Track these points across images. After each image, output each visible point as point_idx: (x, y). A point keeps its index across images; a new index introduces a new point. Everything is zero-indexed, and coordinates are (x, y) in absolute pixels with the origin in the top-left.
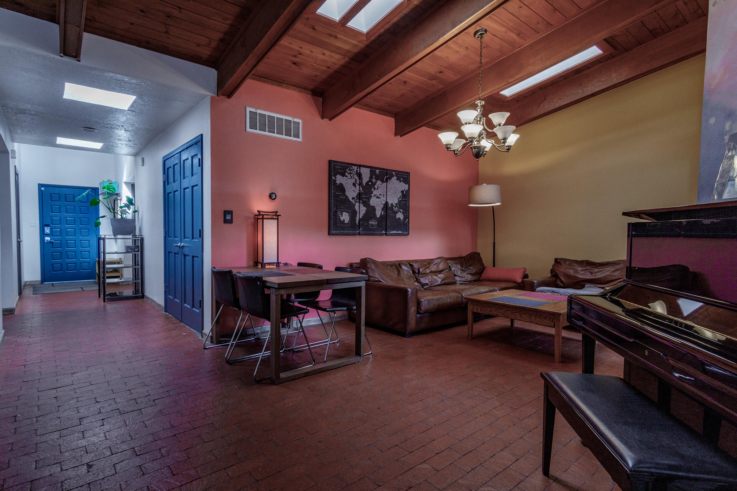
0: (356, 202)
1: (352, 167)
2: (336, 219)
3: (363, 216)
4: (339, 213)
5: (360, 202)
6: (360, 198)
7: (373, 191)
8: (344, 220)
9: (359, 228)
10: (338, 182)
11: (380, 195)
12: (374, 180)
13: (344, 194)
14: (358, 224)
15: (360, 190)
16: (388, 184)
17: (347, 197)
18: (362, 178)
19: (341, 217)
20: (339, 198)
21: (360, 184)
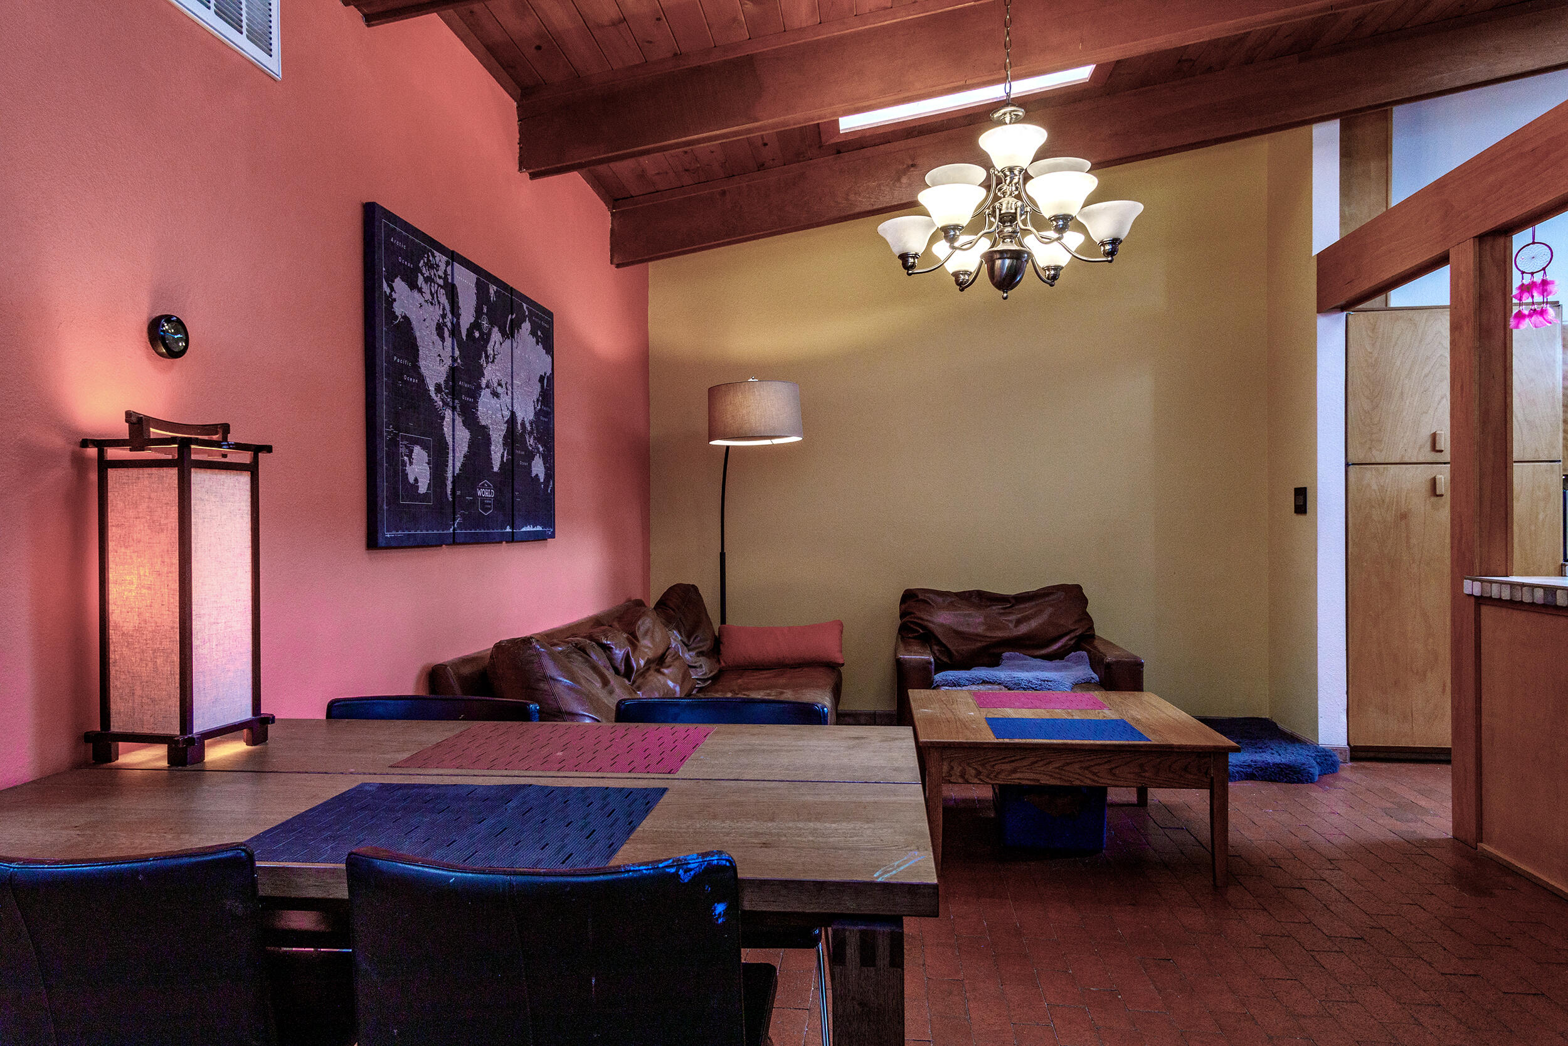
0: (445, 404)
1: (434, 257)
2: (396, 473)
3: (463, 465)
4: (403, 450)
5: (454, 409)
6: (453, 387)
7: (485, 365)
8: (416, 480)
9: (454, 513)
10: (398, 310)
11: (500, 385)
12: (485, 324)
13: (416, 368)
14: (451, 499)
15: (454, 360)
16: (515, 345)
17: (422, 379)
18: (459, 307)
19: (408, 468)
20: (402, 380)
21: (455, 331)
